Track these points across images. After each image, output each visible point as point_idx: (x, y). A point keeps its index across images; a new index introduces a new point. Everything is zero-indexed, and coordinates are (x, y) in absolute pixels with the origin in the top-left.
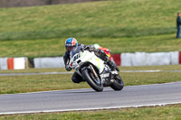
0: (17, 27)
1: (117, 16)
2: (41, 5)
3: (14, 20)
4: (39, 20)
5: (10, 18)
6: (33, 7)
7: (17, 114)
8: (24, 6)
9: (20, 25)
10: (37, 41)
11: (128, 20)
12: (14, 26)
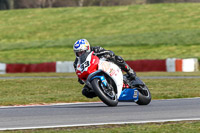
0: (186, 25)
3: (182, 17)
5: (179, 15)
7: (184, 122)
12: (183, 23)
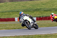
1: (52, 4)
2: (28, 1)
4: (28, 6)
5: (18, 5)
6: (26, 2)
8: (23, 1)
9: (22, 7)
10: (27, 12)
11: (55, 6)
